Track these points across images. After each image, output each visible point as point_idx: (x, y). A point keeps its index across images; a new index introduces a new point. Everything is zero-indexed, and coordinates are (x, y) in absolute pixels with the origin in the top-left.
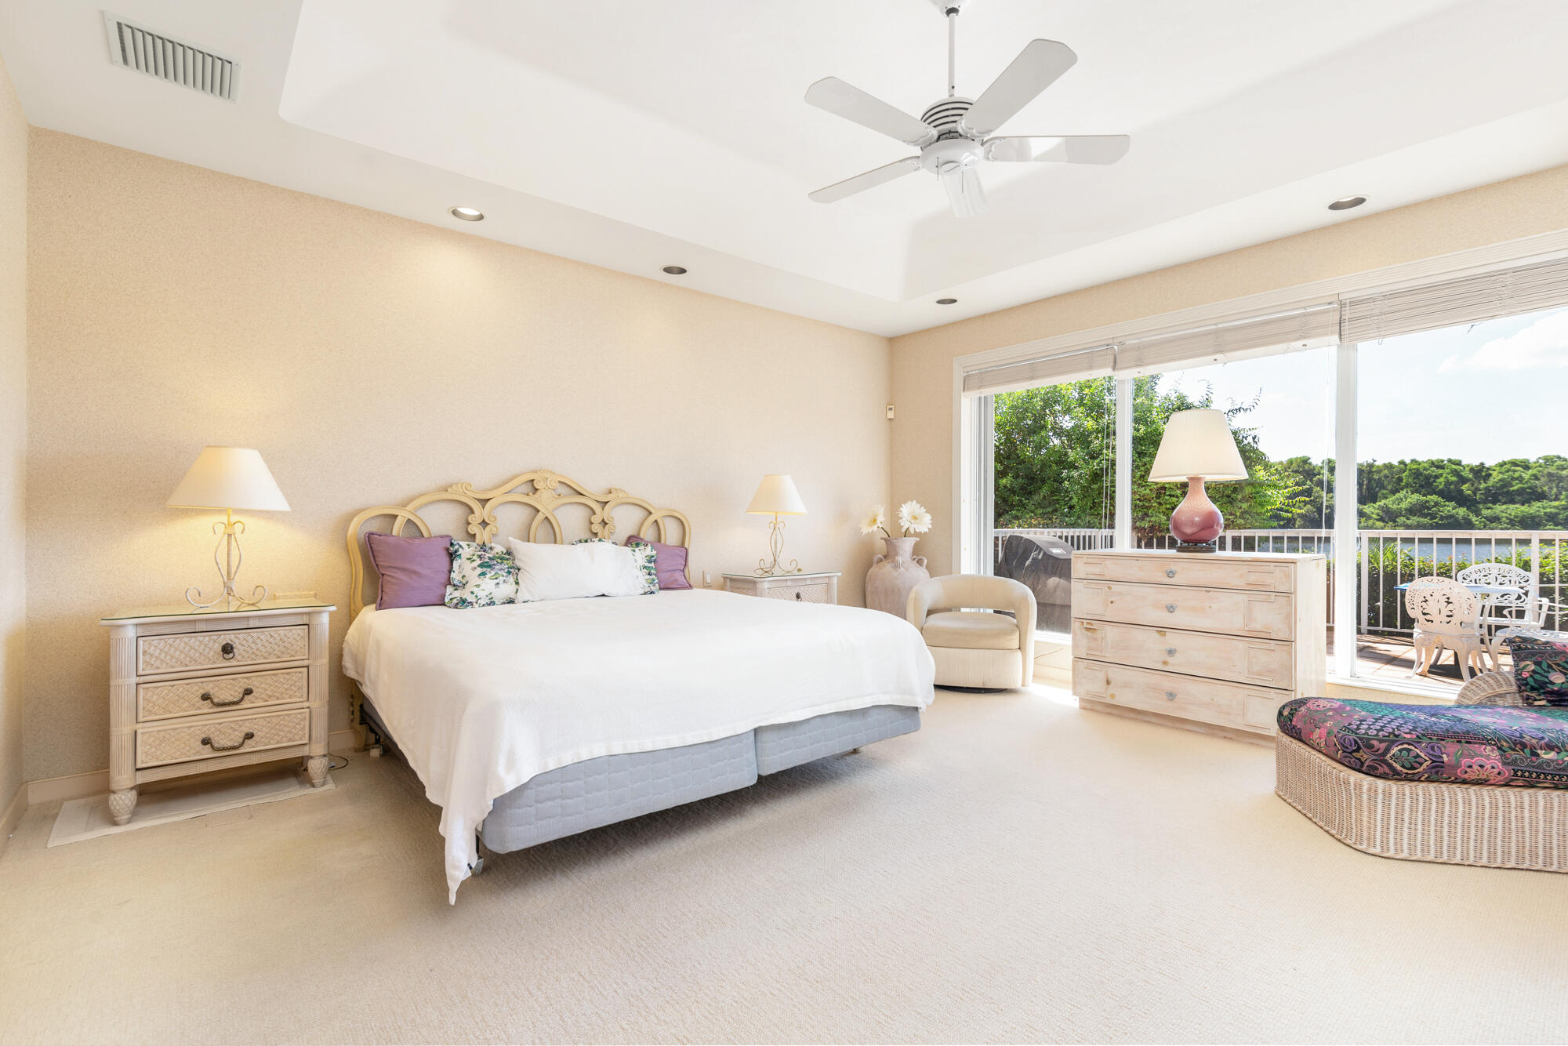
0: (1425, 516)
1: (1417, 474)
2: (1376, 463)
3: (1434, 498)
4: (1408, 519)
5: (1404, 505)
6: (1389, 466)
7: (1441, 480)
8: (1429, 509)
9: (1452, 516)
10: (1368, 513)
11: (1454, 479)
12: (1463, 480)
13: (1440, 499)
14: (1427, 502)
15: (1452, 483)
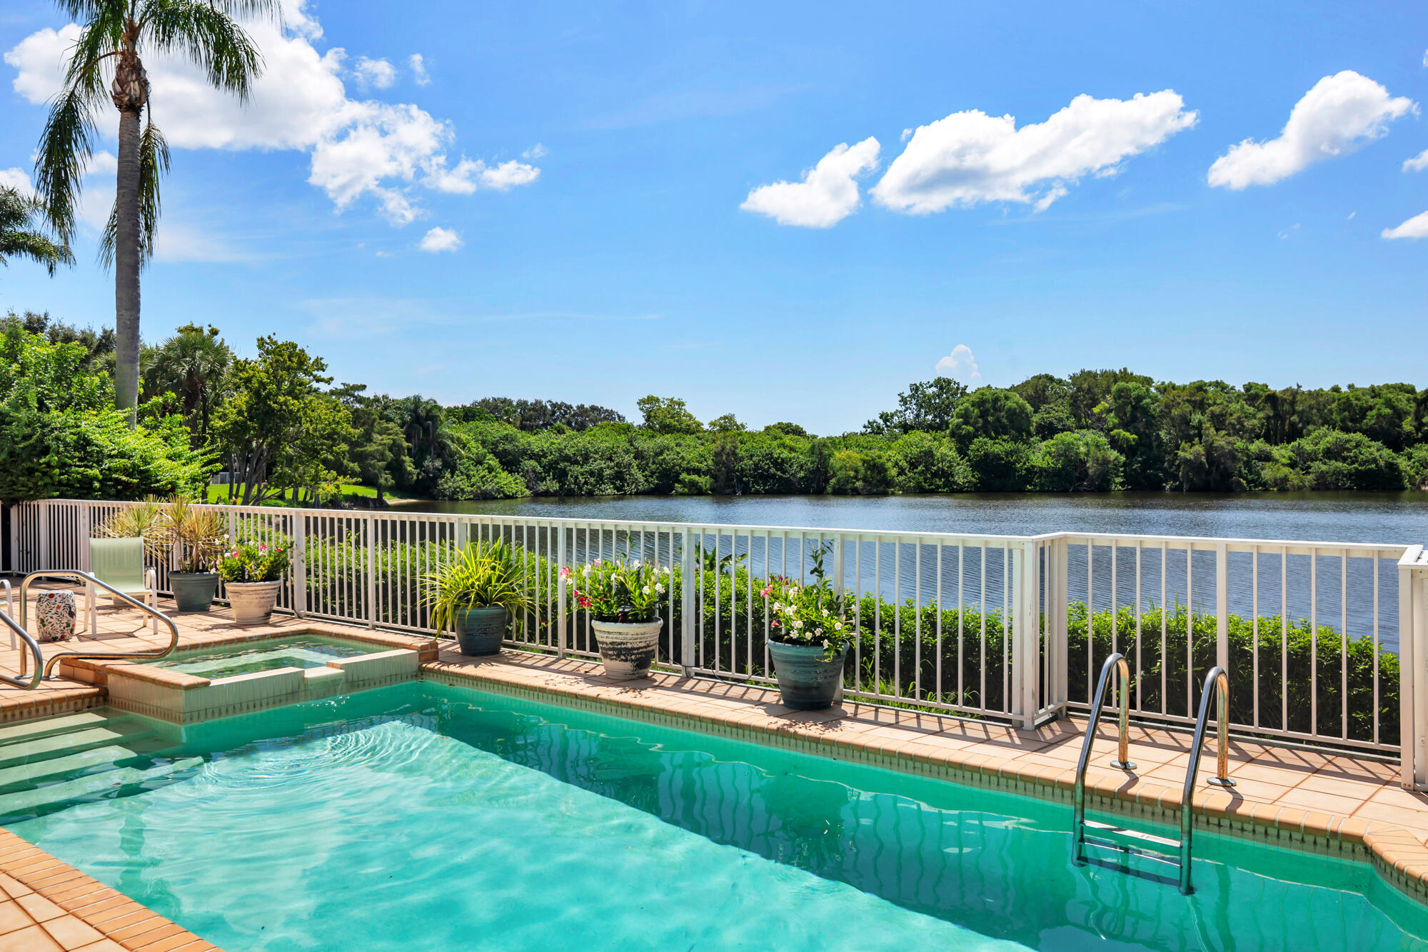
0: (1344, 460)
1: (1346, 405)
2: (1305, 389)
3: (1358, 436)
4: (1325, 464)
5: (1322, 446)
6: (1317, 395)
7: (1374, 412)
8: (1349, 450)
9: (1375, 460)
10: (1278, 457)
11: (1388, 411)
12: (1399, 415)
13: (1365, 439)
14: (1348, 441)
15: (1384, 417)
